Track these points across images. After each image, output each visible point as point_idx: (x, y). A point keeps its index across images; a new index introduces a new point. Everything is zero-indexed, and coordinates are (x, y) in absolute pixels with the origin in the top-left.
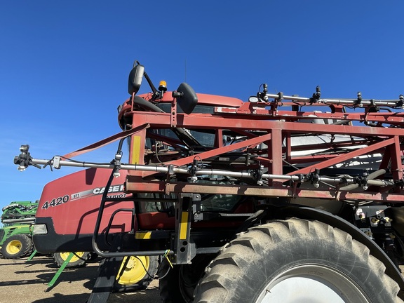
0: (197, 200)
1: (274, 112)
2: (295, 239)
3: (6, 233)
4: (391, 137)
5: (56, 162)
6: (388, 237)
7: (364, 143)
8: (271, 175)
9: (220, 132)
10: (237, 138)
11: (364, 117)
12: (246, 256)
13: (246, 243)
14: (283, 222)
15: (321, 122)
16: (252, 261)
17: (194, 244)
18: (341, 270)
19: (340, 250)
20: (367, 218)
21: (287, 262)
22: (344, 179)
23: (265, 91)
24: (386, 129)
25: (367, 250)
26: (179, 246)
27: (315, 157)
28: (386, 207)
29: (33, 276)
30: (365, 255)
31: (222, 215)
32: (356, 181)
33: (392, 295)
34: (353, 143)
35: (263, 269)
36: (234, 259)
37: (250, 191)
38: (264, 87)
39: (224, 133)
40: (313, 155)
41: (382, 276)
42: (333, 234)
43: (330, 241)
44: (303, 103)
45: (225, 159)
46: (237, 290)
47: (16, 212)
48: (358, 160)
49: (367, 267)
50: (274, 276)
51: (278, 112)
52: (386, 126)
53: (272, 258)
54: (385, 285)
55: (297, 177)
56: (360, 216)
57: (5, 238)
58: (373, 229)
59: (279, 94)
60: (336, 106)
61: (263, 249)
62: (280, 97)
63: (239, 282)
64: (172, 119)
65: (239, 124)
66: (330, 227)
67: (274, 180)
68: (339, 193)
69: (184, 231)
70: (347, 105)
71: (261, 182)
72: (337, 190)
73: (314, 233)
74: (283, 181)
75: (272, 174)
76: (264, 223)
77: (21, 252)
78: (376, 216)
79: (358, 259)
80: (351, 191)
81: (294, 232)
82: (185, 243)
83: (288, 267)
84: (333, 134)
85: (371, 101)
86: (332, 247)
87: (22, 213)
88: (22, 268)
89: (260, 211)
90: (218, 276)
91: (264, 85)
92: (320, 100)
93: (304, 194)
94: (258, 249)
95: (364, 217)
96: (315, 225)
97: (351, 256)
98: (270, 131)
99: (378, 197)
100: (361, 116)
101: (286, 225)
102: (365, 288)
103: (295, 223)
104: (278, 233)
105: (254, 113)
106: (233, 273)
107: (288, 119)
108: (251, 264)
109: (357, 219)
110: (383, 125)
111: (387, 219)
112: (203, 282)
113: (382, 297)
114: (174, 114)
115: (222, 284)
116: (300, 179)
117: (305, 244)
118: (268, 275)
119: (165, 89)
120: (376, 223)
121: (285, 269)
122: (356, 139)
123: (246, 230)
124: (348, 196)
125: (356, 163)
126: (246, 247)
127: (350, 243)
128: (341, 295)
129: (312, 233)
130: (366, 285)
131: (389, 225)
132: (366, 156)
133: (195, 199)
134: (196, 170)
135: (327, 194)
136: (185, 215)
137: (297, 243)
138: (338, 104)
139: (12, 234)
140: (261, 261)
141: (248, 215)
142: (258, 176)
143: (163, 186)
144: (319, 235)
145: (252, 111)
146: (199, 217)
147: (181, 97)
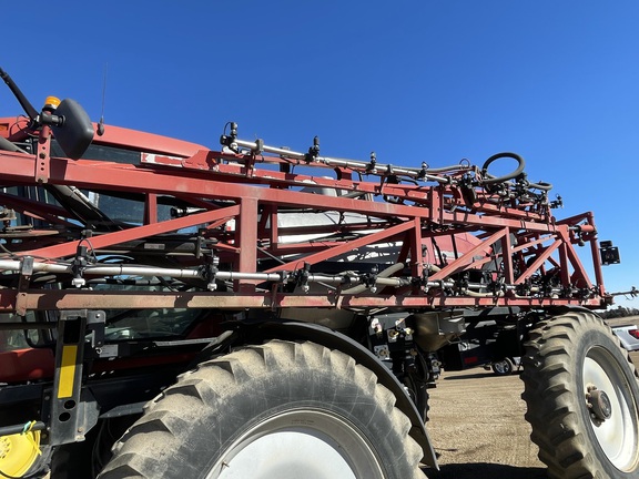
0: (98, 321)
1: (249, 172)
2: (272, 373)
4: (412, 218)
6: (409, 354)
7: (382, 226)
8: (235, 274)
9: (153, 198)
10: (190, 210)
11: (380, 188)
12: (188, 411)
13: (190, 391)
14: (256, 349)
15: (331, 193)
16: (197, 419)
17: (95, 404)
18: (338, 412)
19: (338, 383)
20: (384, 332)
21: (258, 412)
22: (347, 278)
23: (232, 134)
24: (409, 208)
25: (374, 377)
26: (56, 411)
27: (314, 245)
28: (407, 315)
30: (371, 386)
31: (159, 344)
32: (363, 280)
33: (402, 436)
34: (369, 225)
35: (216, 431)
36: (165, 420)
37: (198, 302)
38: (232, 128)
39: (160, 201)
40: (311, 241)
41: (390, 411)
42: (329, 360)
43: (325, 370)
44: (295, 161)
45: (156, 246)
46: (166, 474)
48: (377, 250)
49: (373, 401)
50: (235, 438)
51: (255, 172)
52: (410, 204)
53: (232, 409)
54: (393, 424)
55: (278, 276)
56: (376, 329)
58: (391, 346)
59: (257, 142)
60: (342, 169)
61: (218, 396)
62: (258, 148)
63: (171, 461)
64: (39, 166)
65: (183, 185)
66: (326, 350)
67: (242, 282)
68: (341, 298)
69: (67, 381)
70: (358, 170)
71: (213, 286)
72: (338, 293)
73: (302, 361)
74: (256, 283)
75: (238, 271)
76: (226, 352)
78: (395, 328)
79: (362, 391)
80: (358, 295)
81: (271, 363)
82: (70, 403)
83: (258, 421)
84: (342, 211)
85: (388, 166)
86: (326, 380)
89: (228, 333)
90: (131, 455)
91: (232, 124)
92: (319, 158)
93: (289, 301)
94: (210, 396)
95: (380, 330)
96: (306, 349)
97: (352, 389)
98: (238, 201)
99: (392, 301)
100: (376, 188)
101: (260, 352)
102: (369, 432)
103: (274, 349)
104: (245, 368)
105: (216, 169)
106: (161, 446)
107: (274, 184)
108: (196, 425)
109: (372, 333)
110: (405, 201)
111: (408, 330)
112: (104, 471)
113: (390, 442)
114: (42, 156)
115: (137, 469)
116: (281, 279)
117: (287, 380)
120: (395, 338)
121: (253, 424)
122: (374, 220)
123: (194, 367)
124: (353, 302)
125: (374, 255)
126: (188, 397)
127: (352, 370)
128: (339, 448)
129: (298, 362)
130: (370, 428)
131: (410, 338)
132: (385, 245)
133: (93, 320)
134: (81, 266)
135: (323, 301)
136: (70, 351)
137: (275, 380)
138: (345, 166)
140: (213, 418)
141: (208, 340)
142: (209, 276)
143: (9, 300)
144: (309, 363)
145: (211, 165)
146: (110, 352)
147: (60, 125)
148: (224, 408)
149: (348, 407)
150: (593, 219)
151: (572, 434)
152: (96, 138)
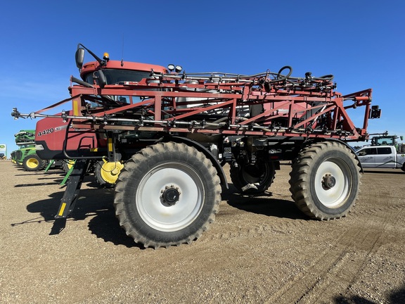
3: (24, 153)
4: (232, 99)
5: (33, 115)
6: (242, 152)
11: (217, 87)
12: (140, 158)
13: (142, 153)
16: (142, 160)
17: (120, 154)
18: (189, 165)
19: (189, 156)
20: (230, 143)
22: (194, 123)
26: (109, 154)
28: (243, 137)
29: (52, 181)
32: (200, 124)
35: (147, 164)
36: (134, 160)
45: (130, 112)
46: (134, 172)
47: (26, 137)
49: (202, 163)
50: (153, 167)
51: (163, 85)
53: (153, 159)
55: (166, 122)
56: (226, 141)
57: (23, 157)
58: (233, 148)
59: (162, 74)
61: (149, 155)
63: (135, 169)
67: (156, 123)
68: (193, 130)
69: (111, 147)
71: (143, 124)
72: (192, 128)
74: (161, 124)
75: (155, 120)
77: (39, 166)
78: (236, 141)
80: (201, 129)
82: (112, 153)
83: (161, 164)
86: (185, 155)
87: (31, 138)
88: (42, 176)
89: (161, 138)
91: (152, 69)
95: (228, 142)
97: (194, 159)
98: (154, 97)
105: (149, 85)
106: (133, 165)
109: (224, 143)
111: (241, 143)
114: (95, 88)
118: (150, 166)
119: (108, 59)
120: (235, 145)
121: (159, 164)
124: (200, 131)
126: (141, 155)
130: (200, 171)
131: (242, 146)
135: (186, 130)
136: (110, 140)
139: (28, 154)
140: (147, 161)
141: (155, 140)
143: (92, 126)
145: (147, 83)
146: (125, 141)
147: (98, 79)
148: (150, 159)
149: (192, 164)
150: (371, 93)
151: (302, 189)
152: (121, 67)
